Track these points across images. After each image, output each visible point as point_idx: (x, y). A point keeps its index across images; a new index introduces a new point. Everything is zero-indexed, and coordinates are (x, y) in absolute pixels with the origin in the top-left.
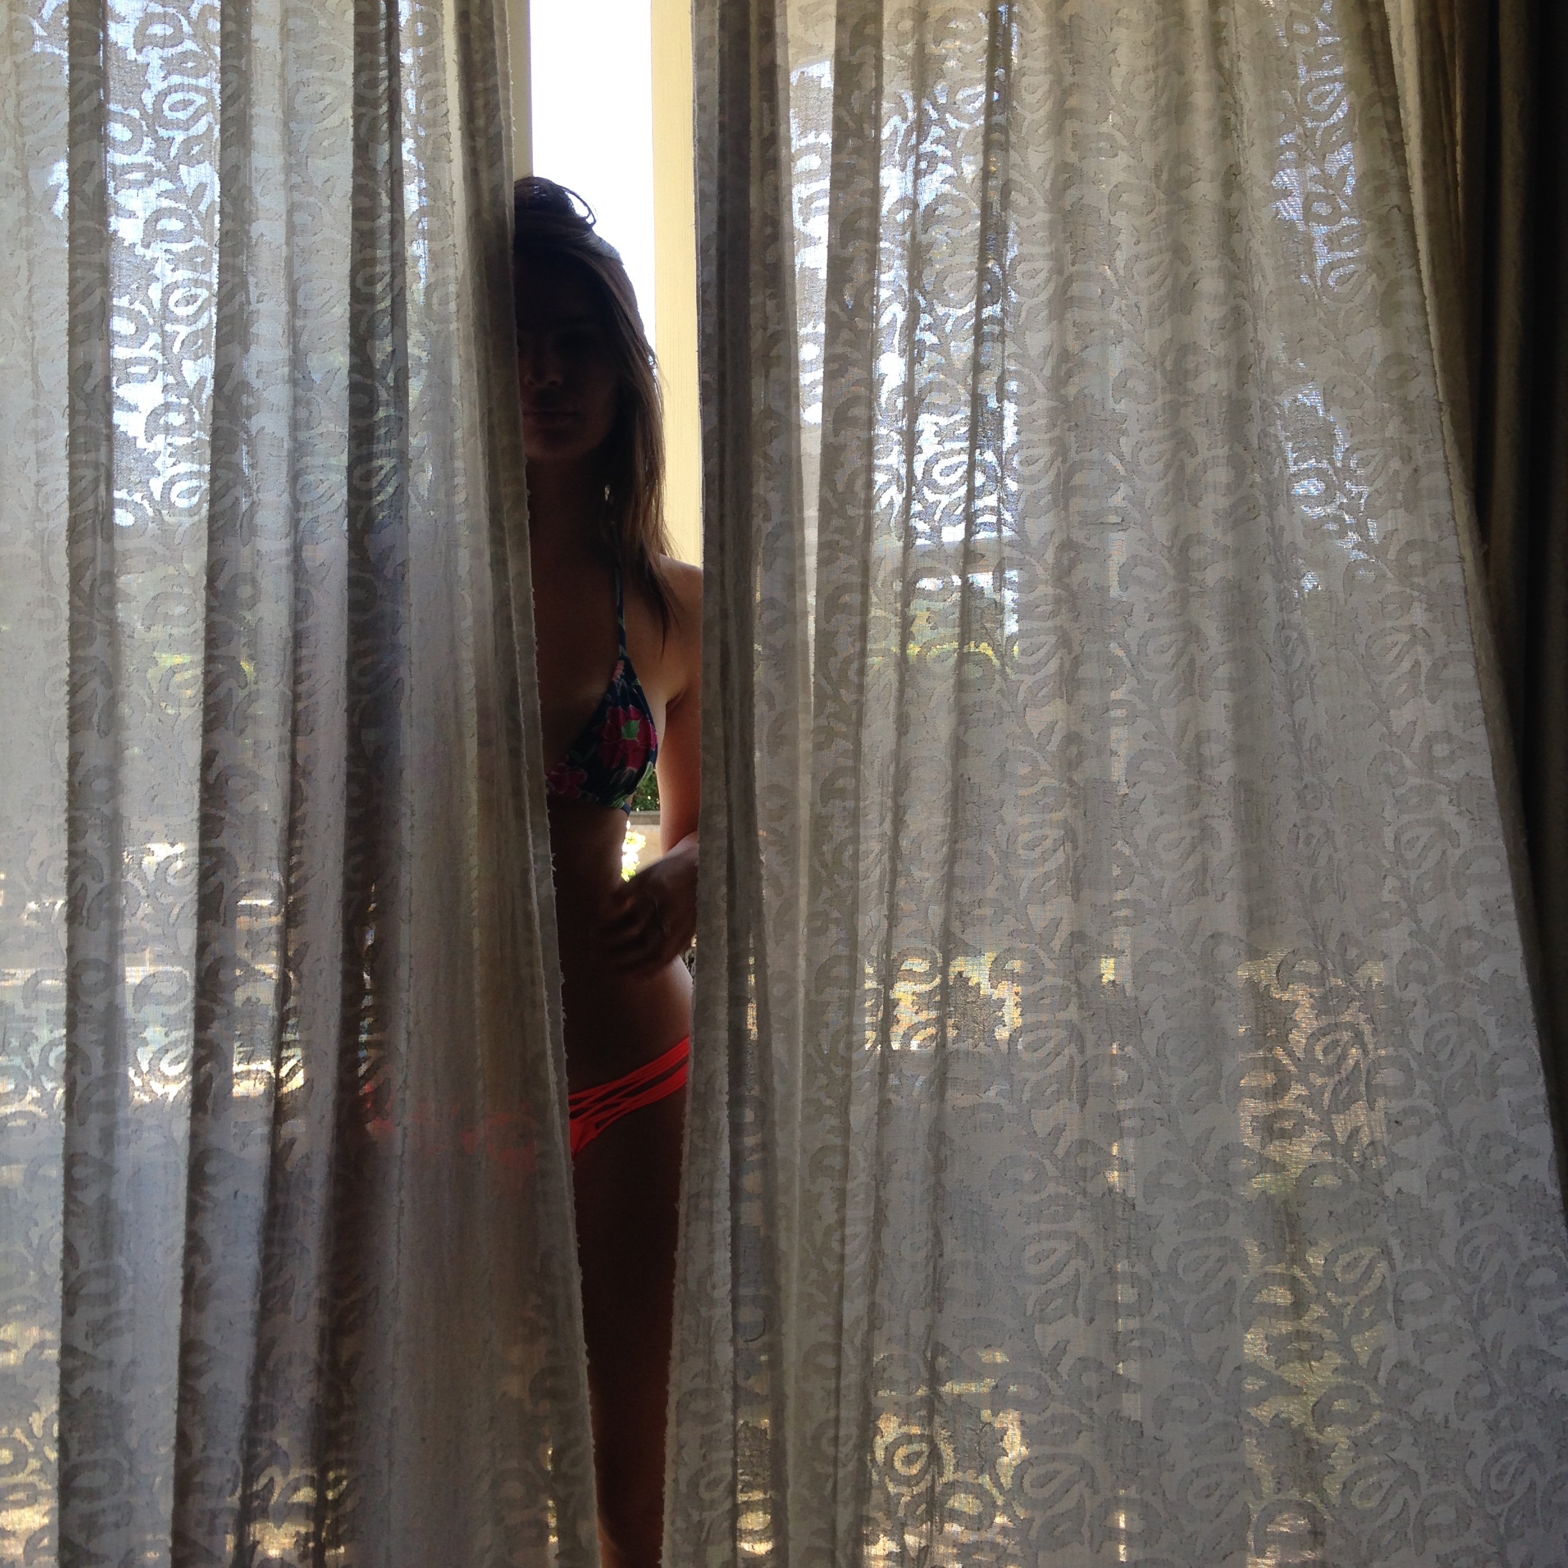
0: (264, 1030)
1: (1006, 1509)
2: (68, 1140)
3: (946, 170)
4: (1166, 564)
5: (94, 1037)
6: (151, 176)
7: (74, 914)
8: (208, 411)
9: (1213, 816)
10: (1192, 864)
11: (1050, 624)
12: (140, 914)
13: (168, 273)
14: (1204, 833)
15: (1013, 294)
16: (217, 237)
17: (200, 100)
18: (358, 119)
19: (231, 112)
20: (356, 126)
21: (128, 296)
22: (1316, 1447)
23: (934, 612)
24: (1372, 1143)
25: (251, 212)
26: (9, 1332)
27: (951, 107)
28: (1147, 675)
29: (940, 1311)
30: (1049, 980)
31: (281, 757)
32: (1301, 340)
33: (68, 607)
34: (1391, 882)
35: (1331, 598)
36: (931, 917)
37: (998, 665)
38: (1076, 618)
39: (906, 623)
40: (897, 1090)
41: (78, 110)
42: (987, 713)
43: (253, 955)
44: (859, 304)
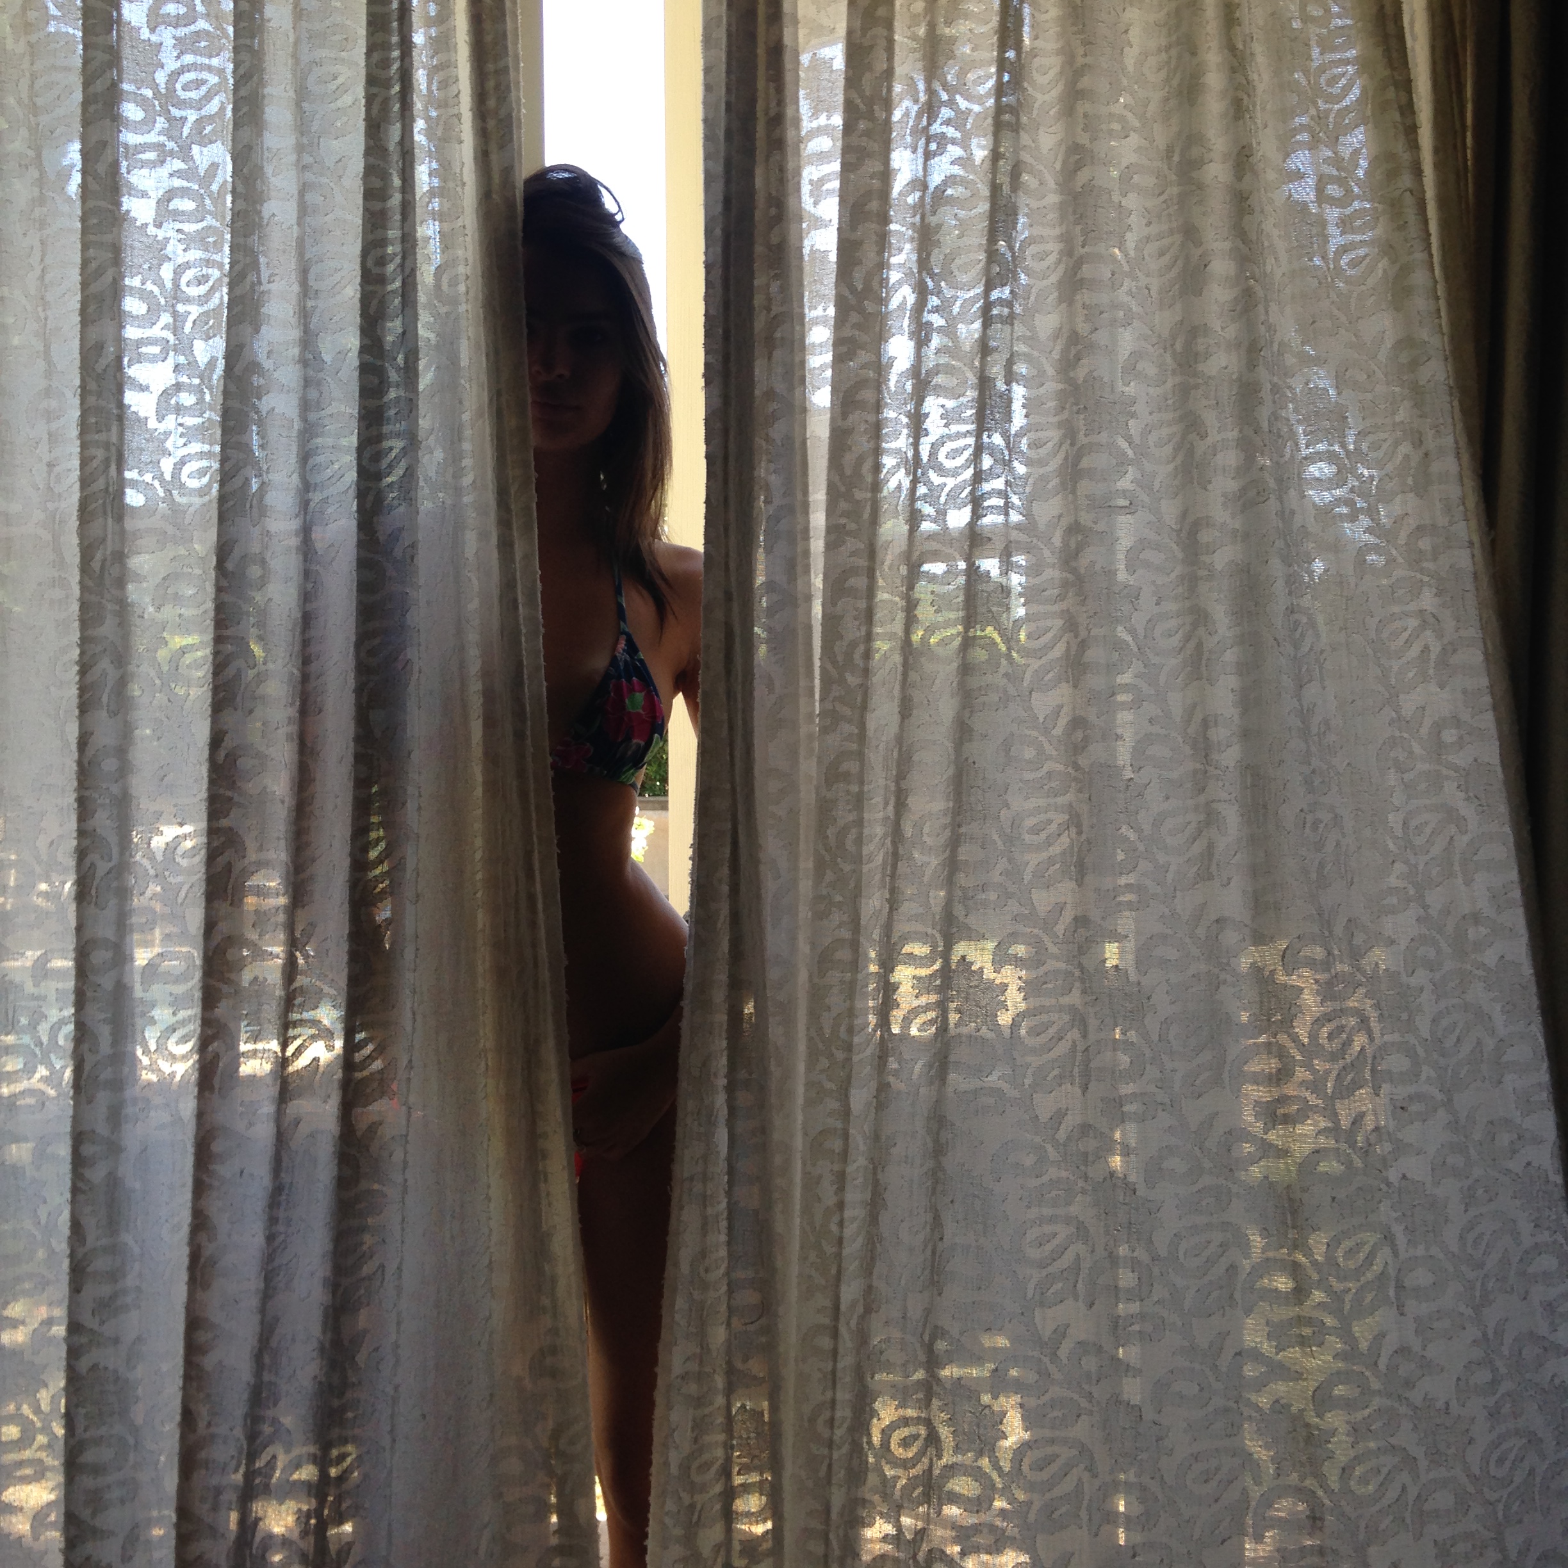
0: (271, 1011)
1: (1006, 1492)
2: (76, 1119)
3: (954, 151)
4: (1175, 546)
5: (102, 1016)
6: (164, 155)
7: (82, 894)
8: (218, 391)
9: (1219, 801)
10: (1197, 848)
11: (1057, 608)
12: (148, 894)
13: (181, 253)
14: (1211, 818)
15: (1023, 276)
16: (228, 218)
17: (213, 80)
18: (370, 99)
19: (243, 92)
20: (368, 106)
21: (140, 276)
22: (1316, 1432)
23: (938, 595)
24: (1377, 1129)
25: (262, 192)
26: (18, 1309)
27: (961, 88)
28: (1155, 659)
29: (940, 1294)
30: (1052, 965)
31: (290, 737)
32: (1314, 322)
33: (78, 587)
34: (1399, 867)
35: (1341, 583)
36: (932, 901)
37: (1004, 649)
38: (1083, 602)
39: (911, 606)
40: (896, 1074)
41: (91, 89)
42: (994, 697)
43: (260, 935)
44: (868, 289)
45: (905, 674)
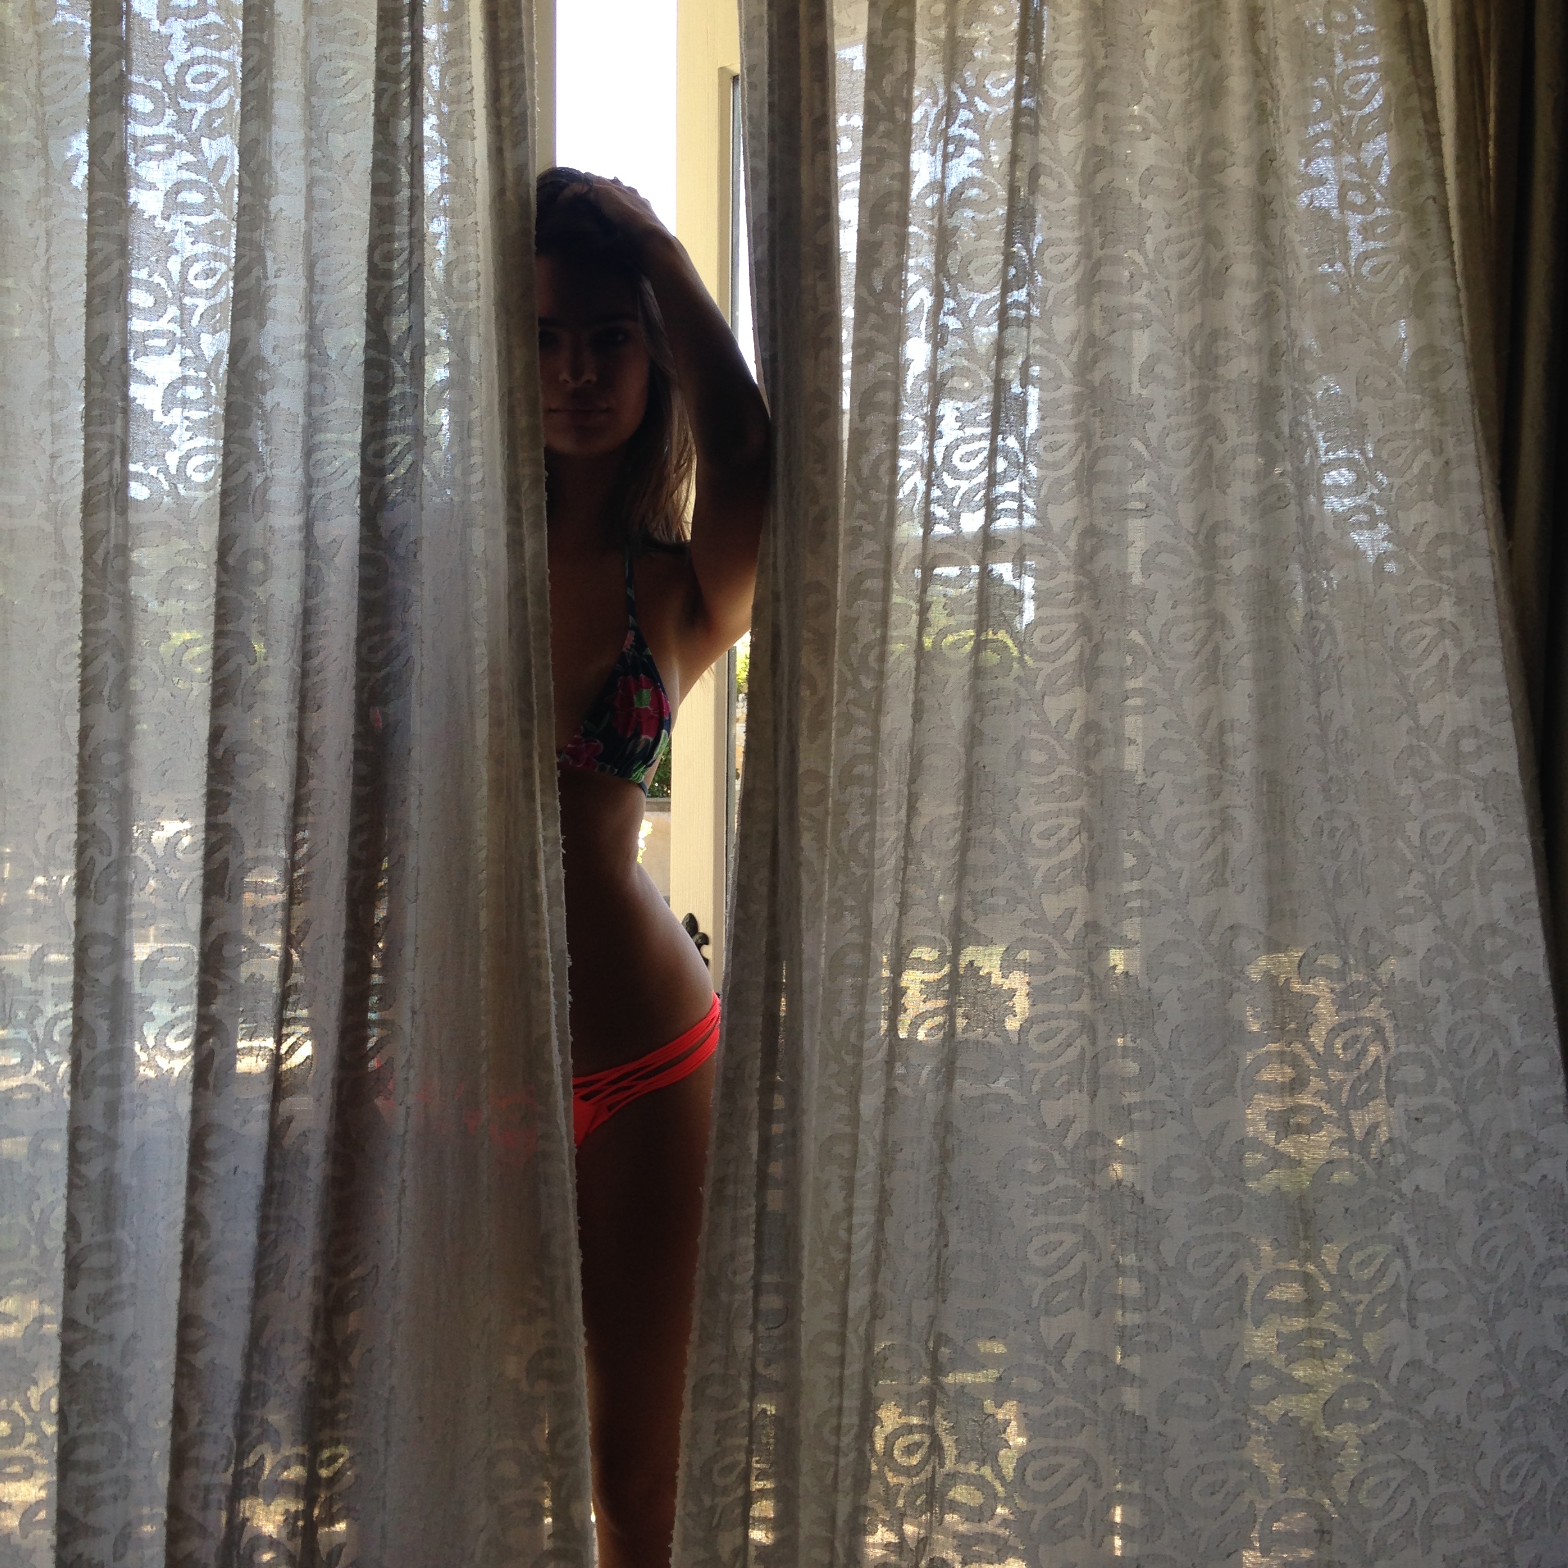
0: (267, 1006)
1: (1008, 1501)
2: (73, 1114)
3: (973, 153)
4: (1191, 551)
5: (100, 1011)
6: (172, 147)
7: (82, 888)
8: (223, 384)
9: (1235, 806)
10: (1212, 854)
11: (1072, 611)
12: (148, 890)
13: (189, 246)
14: (1225, 823)
15: (1039, 278)
16: (235, 211)
17: (223, 73)
18: (379, 94)
19: (252, 86)
20: (378, 100)
21: (147, 269)
22: (1326, 1445)
23: (950, 599)
24: (1390, 1140)
25: (270, 186)
26: (10, 1305)
27: (981, 90)
28: (1170, 664)
29: (944, 1301)
30: (1061, 971)
31: (289, 733)
32: (1335, 328)
33: (81, 579)
34: (1417, 877)
35: (1360, 590)
36: (941, 905)
37: (1016, 654)
38: (1097, 606)
39: (924, 609)
40: (903, 1078)
41: (99, 81)
42: (1005, 701)
43: (257, 932)
44: (887, 289)
45: (917, 678)
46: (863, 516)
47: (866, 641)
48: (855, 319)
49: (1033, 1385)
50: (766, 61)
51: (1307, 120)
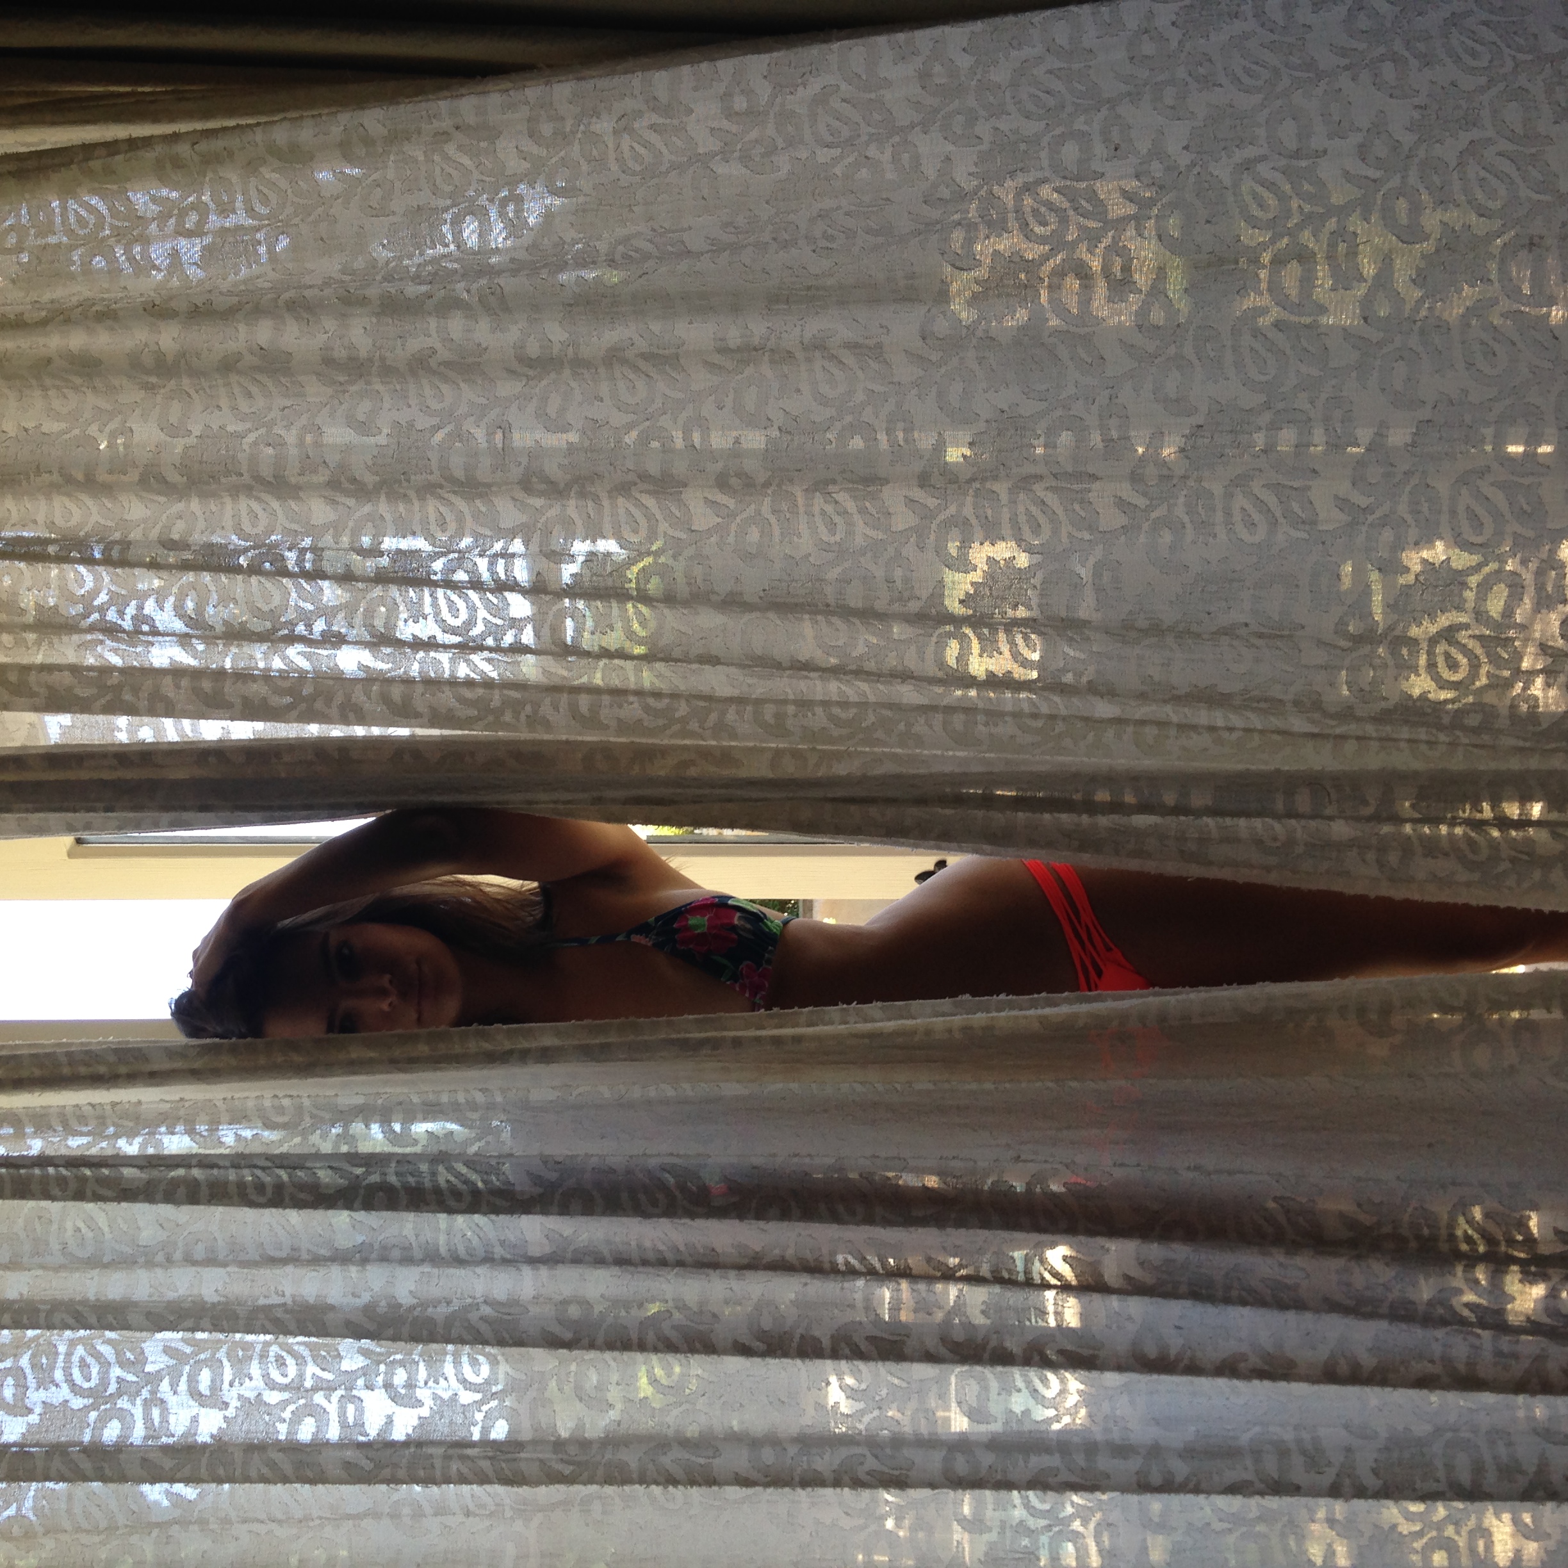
0: (1014, 1297)
1: (1502, 560)
2: (1124, 1489)
3: (150, 607)
4: (544, 382)
5: (1021, 1463)
6: (156, 1400)
7: (899, 1483)
8: (393, 1346)
9: (802, 336)
10: (849, 359)
11: (606, 503)
12: (898, 1416)
13: (254, 1383)
14: (818, 346)
15: (273, 538)
16: (221, 1336)
17: (80, 1351)
18: (97, 1198)
19: (93, 1320)
21: (277, 1424)
22: (1444, 241)
23: (596, 627)
24: (1137, 177)
25: (193, 1302)
26: (1316, 1551)
27: (87, 600)
28: (658, 404)
29: (1302, 628)
30: (968, 511)
31: (740, 1278)
32: (322, 239)
33: (589, 1486)
34: (872, 151)
35: (584, 211)
36: (903, 637)
37: (650, 559)
38: (600, 477)
39: (605, 653)
40: (1079, 675)
41: (90, 1473)
42: (698, 571)
43: (939, 1308)
44: (290, 692)
45: (677, 661)
46: (516, 714)
47: (640, 712)
48: (320, 722)
49: (1387, 535)
50: (63, 815)
51: (114, 271)
